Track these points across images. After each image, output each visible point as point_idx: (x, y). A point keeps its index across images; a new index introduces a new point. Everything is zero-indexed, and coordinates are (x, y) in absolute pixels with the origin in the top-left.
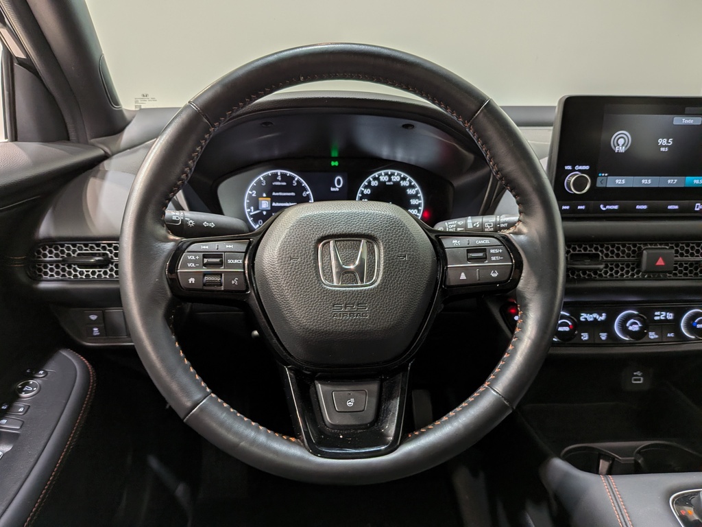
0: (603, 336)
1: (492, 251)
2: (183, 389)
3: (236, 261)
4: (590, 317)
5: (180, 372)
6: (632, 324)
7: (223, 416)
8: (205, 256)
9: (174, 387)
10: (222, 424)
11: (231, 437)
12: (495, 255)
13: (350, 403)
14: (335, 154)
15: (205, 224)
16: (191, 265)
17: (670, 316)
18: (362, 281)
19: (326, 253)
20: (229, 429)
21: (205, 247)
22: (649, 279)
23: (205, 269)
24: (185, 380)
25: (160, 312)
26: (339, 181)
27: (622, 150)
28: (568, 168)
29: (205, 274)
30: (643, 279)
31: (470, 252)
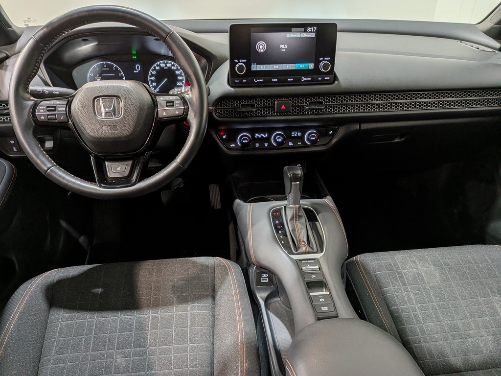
0: (266, 145)
1: (176, 102)
2: (43, 162)
3: (62, 109)
4: (260, 136)
5: (41, 156)
6: (278, 138)
7: (61, 173)
8: (47, 107)
9: (39, 162)
10: (60, 176)
11: (64, 181)
12: (177, 104)
13: (119, 169)
15: (54, 93)
16: (42, 112)
17: (299, 134)
18: (115, 115)
19: (99, 104)
20: (64, 178)
21: (47, 103)
22: (280, 115)
23: (48, 113)
24: (43, 159)
25: (31, 133)
26: (138, 67)
27: (262, 51)
28: (236, 61)
29: (48, 115)
30: (277, 116)
31: (167, 103)
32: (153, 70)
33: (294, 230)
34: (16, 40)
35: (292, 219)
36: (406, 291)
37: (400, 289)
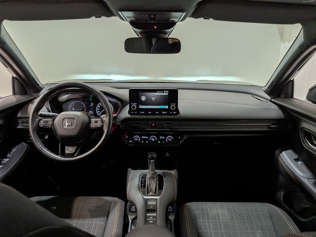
0: (147, 142)
2: (38, 145)
3: (51, 122)
4: (144, 137)
5: (38, 142)
6: (152, 139)
7: (45, 150)
8: (44, 121)
9: (37, 144)
10: (45, 151)
11: (46, 154)
12: (99, 122)
13: (70, 150)
14: (91, 98)
15: (50, 115)
16: (42, 124)
17: (164, 138)
18: (71, 126)
19: (65, 121)
20: (46, 152)
21: (45, 120)
22: (152, 128)
23: (44, 124)
24: (39, 143)
25: (36, 131)
26: (92, 104)
27: (144, 100)
28: (132, 104)
29: (44, 125)
30: (151, 128)
31: (95, 121)
32: (99, 105)
33: (150, 184)
34: (40, 91)
35: (150, 179)
36: (209, 222)
37: (206, 221)
